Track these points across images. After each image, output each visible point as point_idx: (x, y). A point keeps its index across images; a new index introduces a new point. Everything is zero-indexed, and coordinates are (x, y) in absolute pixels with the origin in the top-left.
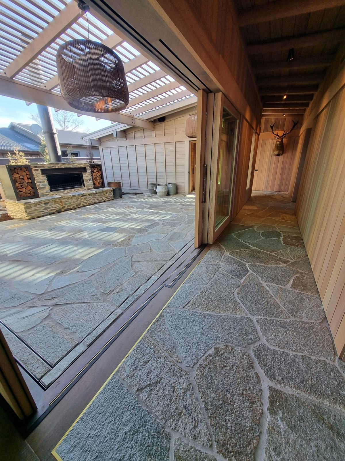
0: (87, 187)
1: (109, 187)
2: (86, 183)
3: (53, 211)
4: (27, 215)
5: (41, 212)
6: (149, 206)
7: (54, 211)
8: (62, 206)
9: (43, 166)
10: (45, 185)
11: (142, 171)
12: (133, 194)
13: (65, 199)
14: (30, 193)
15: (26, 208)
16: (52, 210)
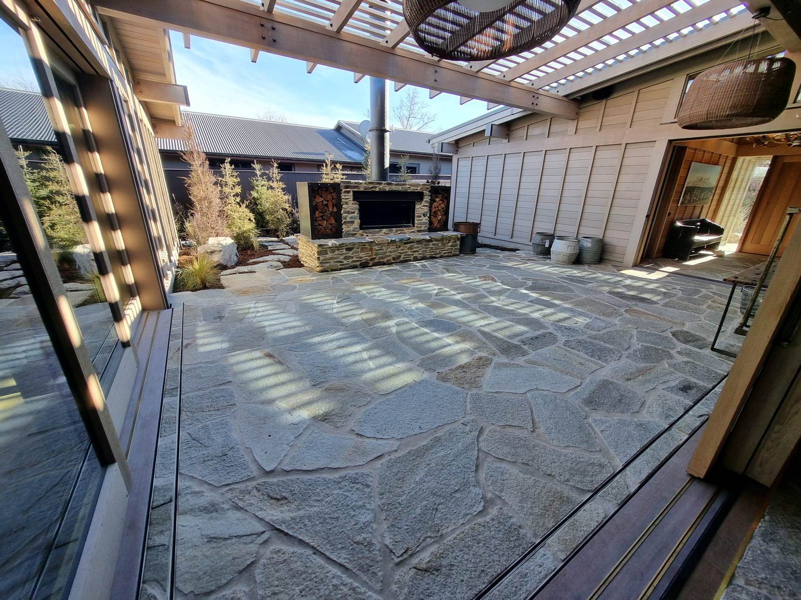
0: (417, 227)
1: (455, 230)
2: (418, 220)
3: (356, 264)
4: (318, 265)
5: (339, 262)
6: (530, 283)
7: (358, 263)
8: (371, 256)
9: (357, 185)
10: (355, 218)
11: (526, 206)
12: (497, 248)
13: (378, 244)
14: (331, 230)
15: (319, 253)
16: (355, 261)
